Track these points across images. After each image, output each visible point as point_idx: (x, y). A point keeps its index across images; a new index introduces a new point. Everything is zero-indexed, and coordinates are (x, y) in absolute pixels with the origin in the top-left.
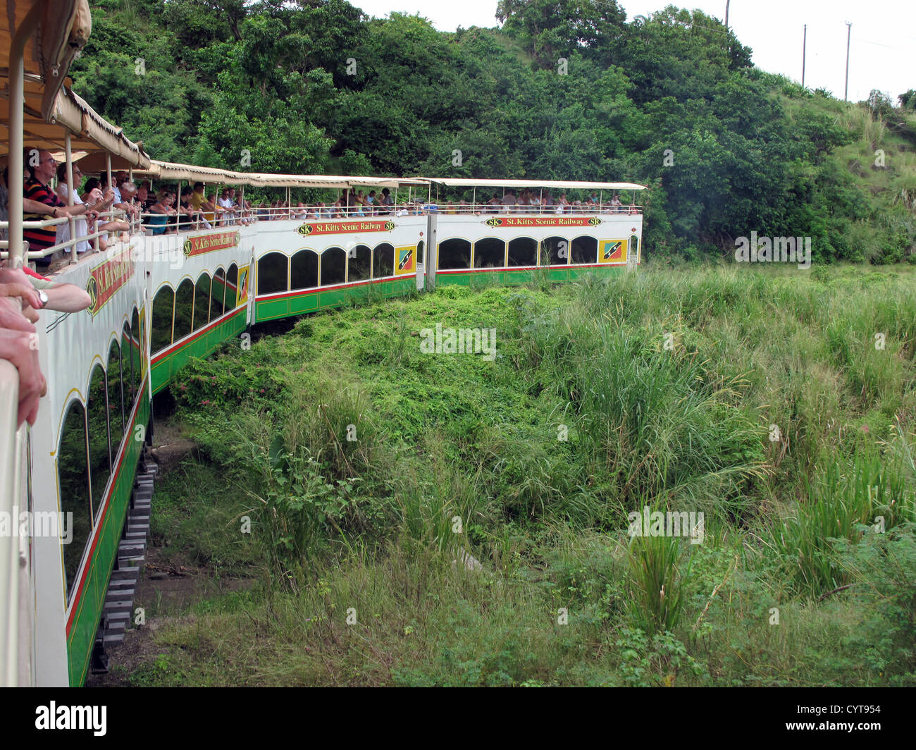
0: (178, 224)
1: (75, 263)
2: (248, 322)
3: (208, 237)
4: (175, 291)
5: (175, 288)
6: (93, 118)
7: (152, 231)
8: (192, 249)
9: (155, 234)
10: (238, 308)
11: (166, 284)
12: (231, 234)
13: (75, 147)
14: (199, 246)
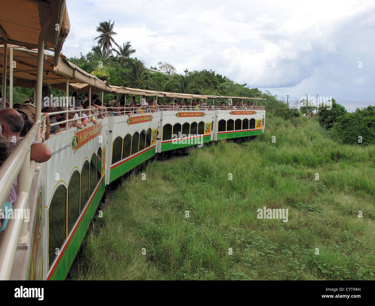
0: (125, 112)
1: (67, 130)
2: (156, 152)
3: (138, 117)
4: (123, 139)
5: (123, 138)
6: (79, 72)
7: (113, 114)
8: (131, 122)
9: (114, 115)
10: (151, 146)
11: (119, 136)
12: (148, 116)
13: (70, 82)
14: (134, 120)
